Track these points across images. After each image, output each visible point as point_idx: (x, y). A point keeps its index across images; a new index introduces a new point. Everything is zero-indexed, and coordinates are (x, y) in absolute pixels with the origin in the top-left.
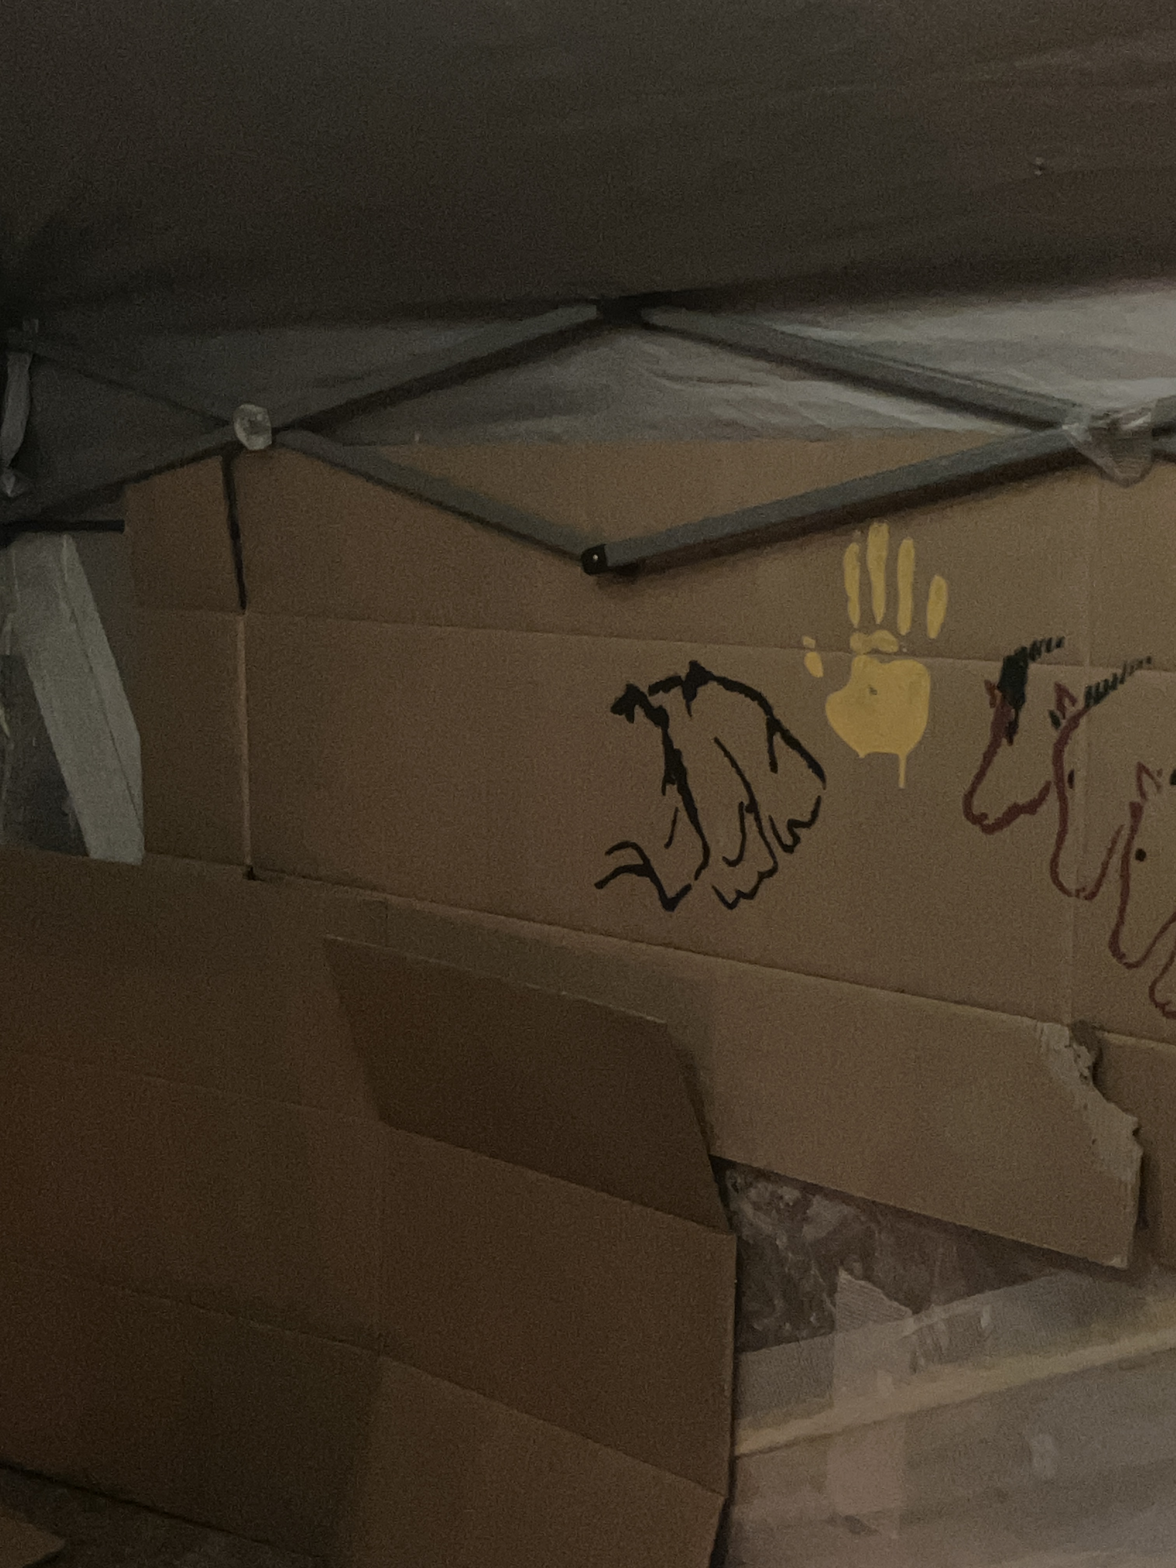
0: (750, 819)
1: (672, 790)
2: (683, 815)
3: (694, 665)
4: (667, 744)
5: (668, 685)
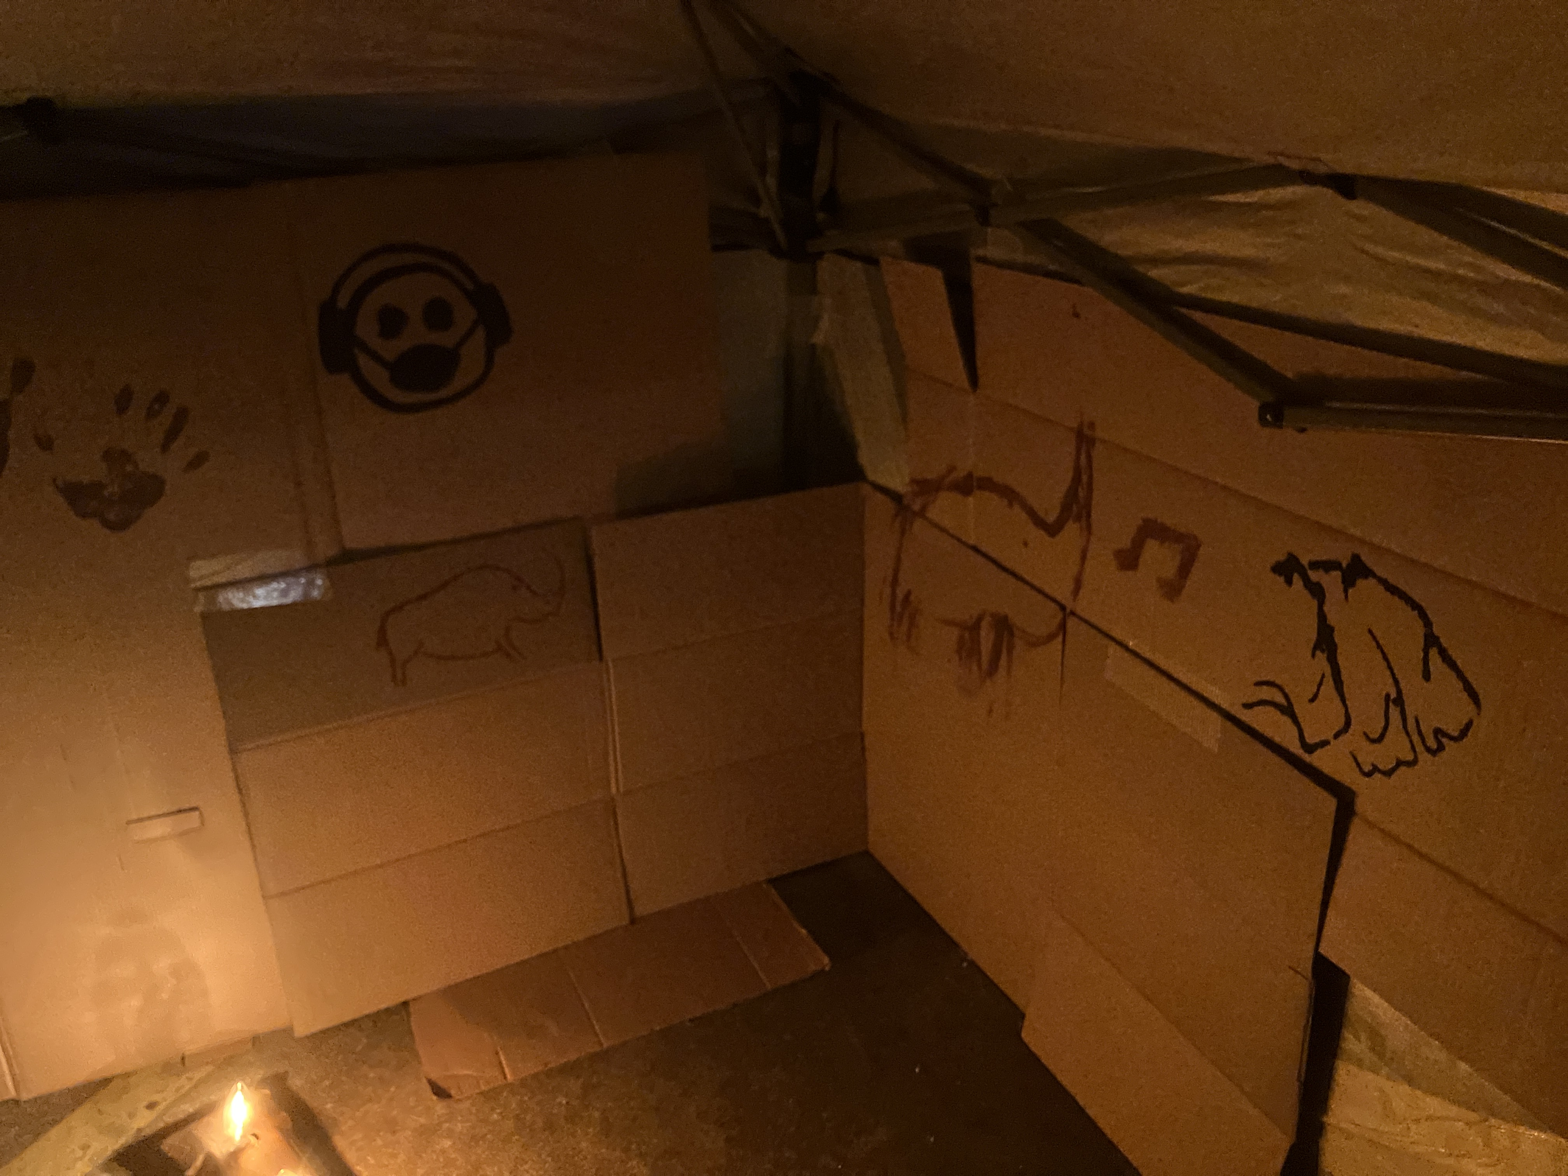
0: (1395, 710)
1: (1321, 656)
2: (1329, 682)
3: (1356, 558)
4: (1322, 617)
5: (1328, 566)
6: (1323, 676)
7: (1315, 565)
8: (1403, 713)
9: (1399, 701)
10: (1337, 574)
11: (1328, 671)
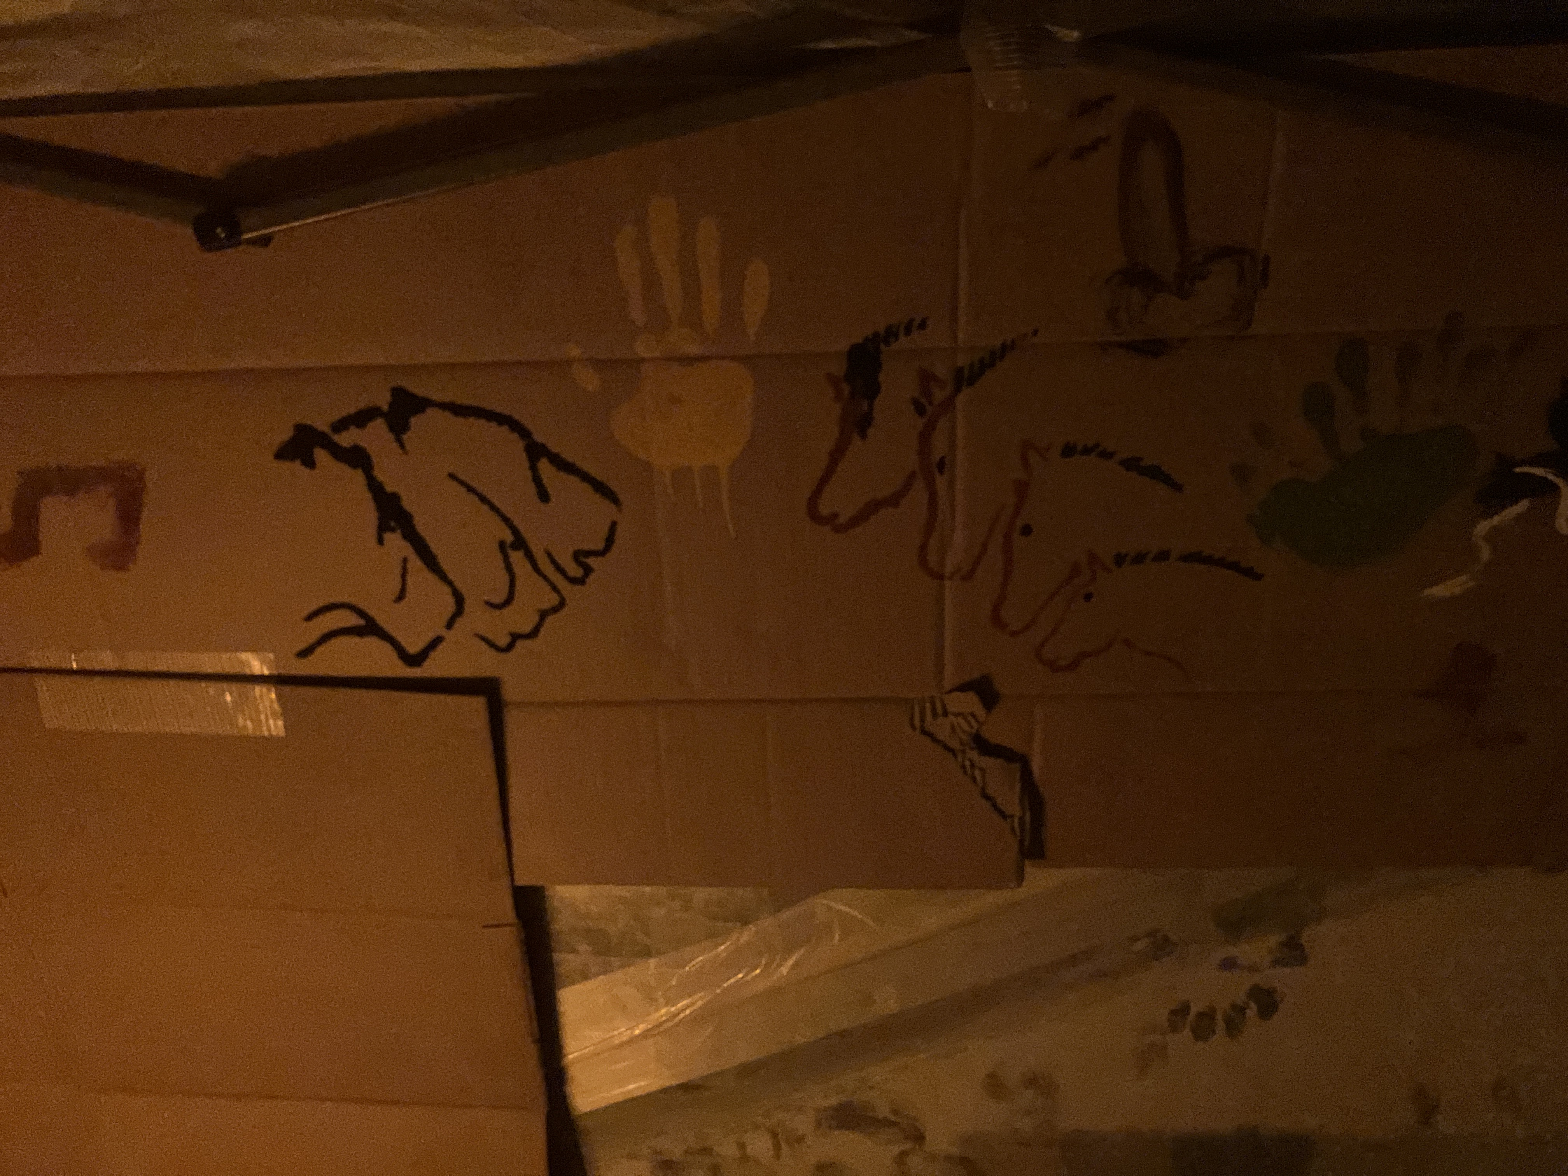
0: (517, 557)
1: (395, 540)
2: (415, 563)
3: (398, 393)
4: (375, 487)
5: (361, 418)
6: (405, 560)
7: (341, 425)
8: (530, 556)
9: (520, 543)
10: (379, 426)
11: (408, 550)
